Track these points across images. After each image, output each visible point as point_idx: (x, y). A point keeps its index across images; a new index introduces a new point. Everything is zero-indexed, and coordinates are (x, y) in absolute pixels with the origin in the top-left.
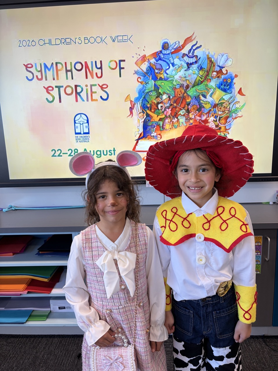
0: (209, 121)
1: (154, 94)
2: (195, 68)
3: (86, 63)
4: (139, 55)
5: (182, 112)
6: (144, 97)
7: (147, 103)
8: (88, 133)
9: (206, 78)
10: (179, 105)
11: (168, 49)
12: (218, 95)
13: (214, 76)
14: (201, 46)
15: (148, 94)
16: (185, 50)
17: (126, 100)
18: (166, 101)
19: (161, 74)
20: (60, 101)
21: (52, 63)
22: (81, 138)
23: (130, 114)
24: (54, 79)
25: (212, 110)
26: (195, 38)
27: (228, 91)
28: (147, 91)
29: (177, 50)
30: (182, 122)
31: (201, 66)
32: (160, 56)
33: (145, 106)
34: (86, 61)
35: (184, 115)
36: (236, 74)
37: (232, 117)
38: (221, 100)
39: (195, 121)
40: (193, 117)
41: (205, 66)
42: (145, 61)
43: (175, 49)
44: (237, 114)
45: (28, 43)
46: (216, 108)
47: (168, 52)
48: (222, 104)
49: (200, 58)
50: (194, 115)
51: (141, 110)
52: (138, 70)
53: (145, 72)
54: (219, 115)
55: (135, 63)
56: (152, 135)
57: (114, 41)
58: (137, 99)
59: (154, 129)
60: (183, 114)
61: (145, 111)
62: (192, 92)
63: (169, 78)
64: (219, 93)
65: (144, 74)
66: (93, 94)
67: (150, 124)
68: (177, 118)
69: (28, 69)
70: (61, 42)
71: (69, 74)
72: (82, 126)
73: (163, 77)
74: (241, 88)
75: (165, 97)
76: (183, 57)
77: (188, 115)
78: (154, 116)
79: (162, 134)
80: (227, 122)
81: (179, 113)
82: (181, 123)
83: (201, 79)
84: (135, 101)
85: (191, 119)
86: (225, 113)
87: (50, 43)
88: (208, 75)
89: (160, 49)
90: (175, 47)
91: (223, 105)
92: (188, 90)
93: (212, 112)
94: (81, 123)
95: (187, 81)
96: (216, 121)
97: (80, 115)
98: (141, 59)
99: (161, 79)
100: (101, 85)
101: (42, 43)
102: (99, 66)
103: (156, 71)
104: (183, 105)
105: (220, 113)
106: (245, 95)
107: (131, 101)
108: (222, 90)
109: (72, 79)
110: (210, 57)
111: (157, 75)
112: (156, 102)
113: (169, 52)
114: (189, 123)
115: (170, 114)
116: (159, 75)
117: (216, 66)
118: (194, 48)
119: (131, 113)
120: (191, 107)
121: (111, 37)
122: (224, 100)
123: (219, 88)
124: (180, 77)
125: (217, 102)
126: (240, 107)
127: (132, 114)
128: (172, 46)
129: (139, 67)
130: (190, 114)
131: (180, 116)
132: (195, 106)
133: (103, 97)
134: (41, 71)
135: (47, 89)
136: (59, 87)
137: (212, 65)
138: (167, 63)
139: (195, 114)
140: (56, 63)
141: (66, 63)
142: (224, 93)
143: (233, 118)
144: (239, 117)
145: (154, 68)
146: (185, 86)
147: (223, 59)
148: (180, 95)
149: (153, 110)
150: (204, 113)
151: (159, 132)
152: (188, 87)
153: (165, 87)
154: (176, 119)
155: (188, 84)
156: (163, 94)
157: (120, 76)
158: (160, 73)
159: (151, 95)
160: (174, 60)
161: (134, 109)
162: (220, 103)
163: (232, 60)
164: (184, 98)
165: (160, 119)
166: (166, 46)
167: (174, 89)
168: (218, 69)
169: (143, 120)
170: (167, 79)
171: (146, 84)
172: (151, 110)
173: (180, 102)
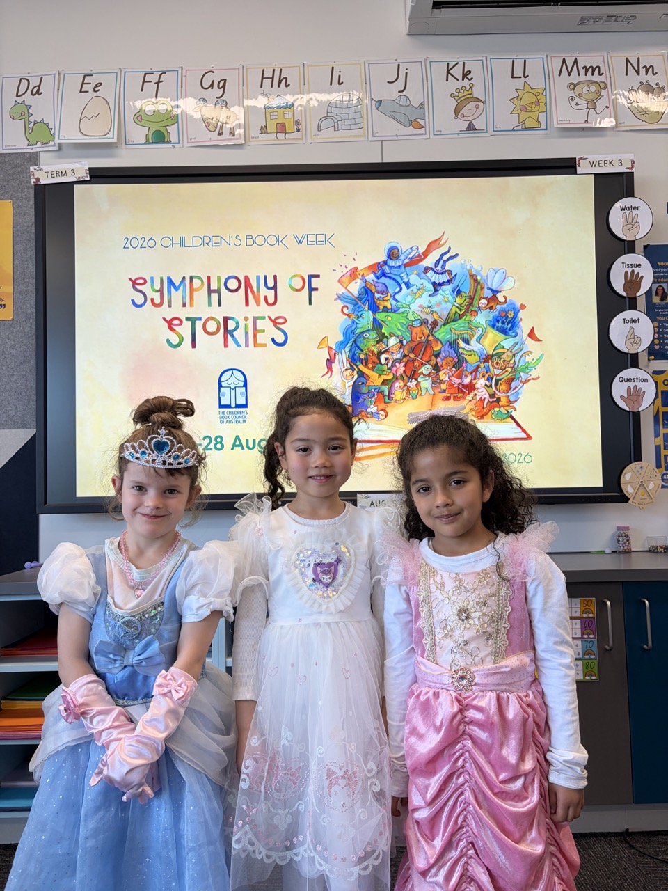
0: (477, 386)
1: (373, 335)
2: (447, 292)
3: (247, 278)
4: (346, 267)
5: (426, 369)
6: (355, 342)
7: (360, 352)
8: (245, 406)
9: (467, 309)
10: (420, 357)
11: (397, 258)
12: (492, 340)
13: (484, 306)
14: (457, 255)
15: (361, 335)
16: (429, 261)
17: (320, 347)
18: (394, 348)
19: (386, 301)
20: (194, 345)
21: (184, 278)
22: (230, 416)
23: (328, 372)
24: (184, 305)
25: (482, 366)
26: (446, 242)
27: (510, 333)
28: (359, 331)
29: (415, 261)
30: (426, 386)
31: (459, 289)
32: (383, 271)
33: (355, 357)
34: (246, 275)
35: (429, 375)
36: (522, 304)
37: (520, 379)
38: (499, 347)
39: (451, 385)
40: (447, 379)
41: (467, 288)
42: (356, 277)
43: (410, 259)
44: (530, 373)
45: (141, 242)
46: (488, 362)
47: (398, 263)
48: (499, 355)
49: (456, 275)
50: (447, 377)
51: (348, 365)
52: (343, 293)
53: (357, 298)
54: (495, 374)
55: (339, 281)
56: (369, 410)
57: (300, 242)
58: (341, 345)
59: (373, 399)
60: (429, 372)
61: (355, 367)
62: (442, 333)
63: (400, 308)
64: (493, 336)
65: (355, 301)
66: (258, 335)
67: (365, 390)
68: (416, 380)
69: (137, 286)
70: (203, 241)
71: (214, 296)
72: (233, 392)
73: (389, 306)
74: (533, 329)
75: (393, 341)
76: (425, 273)
77: (437, 374)
78: (373, 375)
79: (386, 409)
80: (511, 388)
81: (419, 372)
82: (422, 389)
83: (459, 312)
84: (336, 347)
85: (442, 382)
86: (507, 371)
87: (182, 243)
88: (471, 304)
89: (384, 258)
90: (411, 256)
91: (502, 357)
92: (435, 330)
93: (482, 370)
94: (233, 387)
95: (434, 314)
96: (491, 386)
97: (231, 371)
98: (349, 274)
99: (386, 310)
100: (273, 318)
101: (167, 242)
102: (271, 284)
103: (377, 296)
104: (426, 358)
105: (497, 372)
106: (540, 341)
107: (330, 348)
108: (498, 330)
109: (220, 305)
110: (474, 273)
111: (378, 302)
112: (376, 351)
113: (400, 264)
114: (440, 390)
115: (402, 372)
116: (382, 303)
117: (486, 290)
118: (445, 258)
119: (330, 369)
120: (442, 360)
121: (296, 236)
122: (503, 348)
123: (493, 326)
124: (420, 306)
125: (490, 353)
126: (534, 361)
127: (332, 372)
128: (405, 254)
129: (346, 288)
130: (441, 373)
131: (422, 376)
132: (449, 360)
133: (276, 340)
134: (161, 291)
135: (170, 324)
136: (193, 321)
137: (479, 287)
138: (397, 282)
139: (450, 374)
140: (191, 278)
141: (209, 278)
142: (503, 336)
143: (521, 382)
144: (533, 379)
145: (374, 291)
146: (430, 322)
147: (497, 278)
148: (420, 338)
149: (370, 366)
150: (466, 372)
151: (382, 406)
152: (435, 324)
153: (392, 324)
154: (414, 383)
155: (436, 318)
156: (389, 337)
157: (310, 303)
158: (383, 300)
159: (367, 338)
160: (410, 277)
161: (334, 362)
162: (495, 355)
163: (513, 280)
164: (428, 344)
165: (385, 382)
166: (395, 254)
167: (410, 327)
168: (490, 294)
169: (352, 383)
170: (397, 310)
171: (359, 317)
172: (366, 365)
173: (422, 352)
